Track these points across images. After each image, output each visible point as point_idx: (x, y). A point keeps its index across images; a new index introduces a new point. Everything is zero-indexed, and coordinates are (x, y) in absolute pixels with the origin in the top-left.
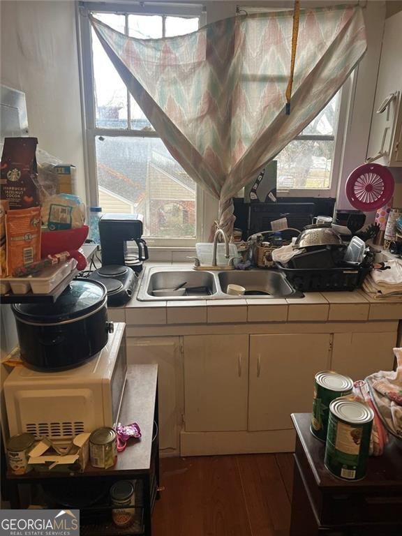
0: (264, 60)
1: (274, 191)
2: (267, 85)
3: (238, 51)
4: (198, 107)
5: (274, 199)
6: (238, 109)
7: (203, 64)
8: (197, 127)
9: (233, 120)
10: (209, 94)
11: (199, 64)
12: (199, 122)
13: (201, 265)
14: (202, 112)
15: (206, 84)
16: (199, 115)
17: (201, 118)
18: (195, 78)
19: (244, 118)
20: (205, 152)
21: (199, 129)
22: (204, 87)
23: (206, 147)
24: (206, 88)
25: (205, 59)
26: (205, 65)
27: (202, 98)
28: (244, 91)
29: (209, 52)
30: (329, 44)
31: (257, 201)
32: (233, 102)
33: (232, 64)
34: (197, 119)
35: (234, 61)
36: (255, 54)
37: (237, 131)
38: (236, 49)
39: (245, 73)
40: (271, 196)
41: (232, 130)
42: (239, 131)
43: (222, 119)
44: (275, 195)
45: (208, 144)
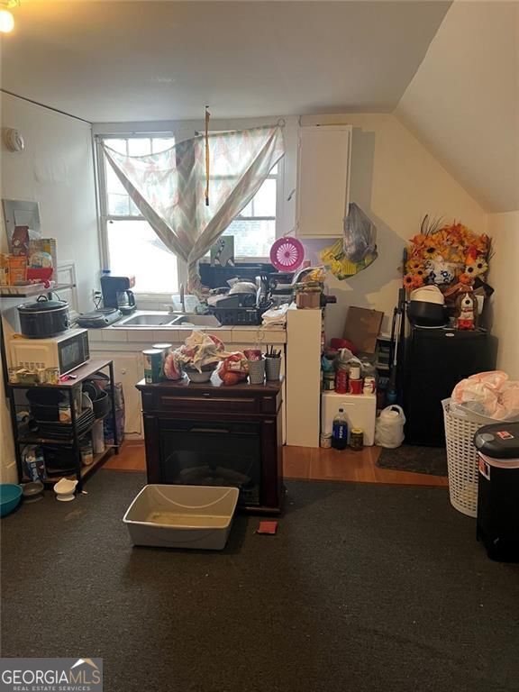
1: (232, 258)
2: (221, 182)
3: (197, 161)
4: (172, 199)
5: (232, 265)
7: (174, 170)
8: (171, 213)
10: (179, 191)
11: (172, 170)
12: (172, 210)
13: (174, 311)
14: (174, 203)
15: (177, 183)
16: (173, 205)
17: (174, 207)
18: (168, 180)
20: (176, 230)
21: (173, 214)
22: (175, 186)
23: (178, 227)
25: (175, 167)
26: (176, 171)
27: (174, 193)
29: (178, 162)
31: (220, 265)
32: (196, 195)
33: (193, 170)
34: (171, 208)
35: (195, 167)
38: (196, 159)
40: (230, 262)
41: (197, 214)
42: (202, 215)
43: (188, 207)
44: (233, 261)
45: (179, 224)
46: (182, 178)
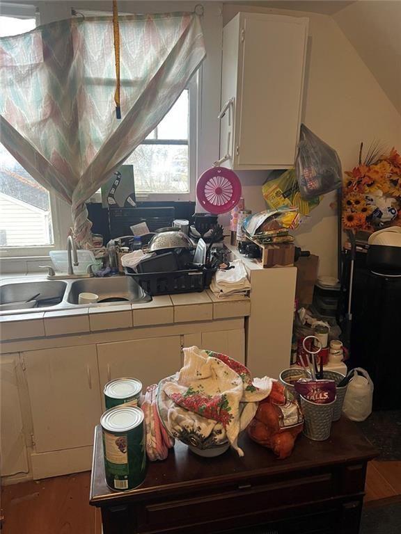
0: (107, 64)
1: (133, 196)
3: (77, 54)
4: (40, 110)
5: (134, 204)
6: (85, 113)
7: (40, 66)
8: (40, 130)
9: (81, 124)
10: (50, 97)
11: (37, 66)
12: (42, 126)
13: (57, 274)
14: (45, 115)
15: (46, 86)
16: (42, 118)
17: (45, 121)
18: (33, 80)
19: (92, 122)
20: (51, 157)
21: (43, 133)
22: (43, 90)
23: (52, 152)
24: (46, 91)
25: (42, 61)
26: (43, 67)
27: (43, 100)
28: (89, 95)
29: (47, 54)
30: (170, 50)
31: (116, 205)
32: (78, 106)
33: (72, 67)
34: (39, 123)
35: (74, 63)
36: (97, 57)
37: (86, 135)
38: (75, 52)
39: (88, 76)
40: (130, 200)
41: (80, 134)
42: (88, 135)
43: (68, 123)
44: (134, 200)
45: (54, 147)
46: (55, 77)
